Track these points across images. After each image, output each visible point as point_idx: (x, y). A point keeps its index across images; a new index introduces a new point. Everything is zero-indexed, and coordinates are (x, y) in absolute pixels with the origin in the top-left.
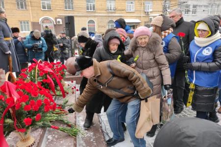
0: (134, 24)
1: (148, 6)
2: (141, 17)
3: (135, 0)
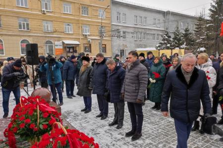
0: (74, 46)
2: (79, 39)
3: (73, 23)
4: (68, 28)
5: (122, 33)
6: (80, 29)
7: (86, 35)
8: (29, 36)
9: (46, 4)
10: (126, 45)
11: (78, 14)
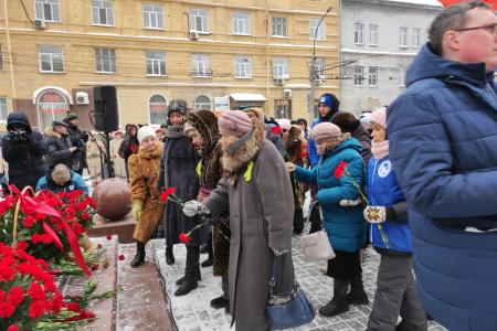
0: (254, 105)
1: (281, 68)
2: (265, 89)
3: (252, 55)
4: (243, 66)
5: (366, 70)
6: (269, 67)
7: (280, 81)
8: (166, 87)
9: (199, 20)
10: (377, 100)
11: (263, 34)
